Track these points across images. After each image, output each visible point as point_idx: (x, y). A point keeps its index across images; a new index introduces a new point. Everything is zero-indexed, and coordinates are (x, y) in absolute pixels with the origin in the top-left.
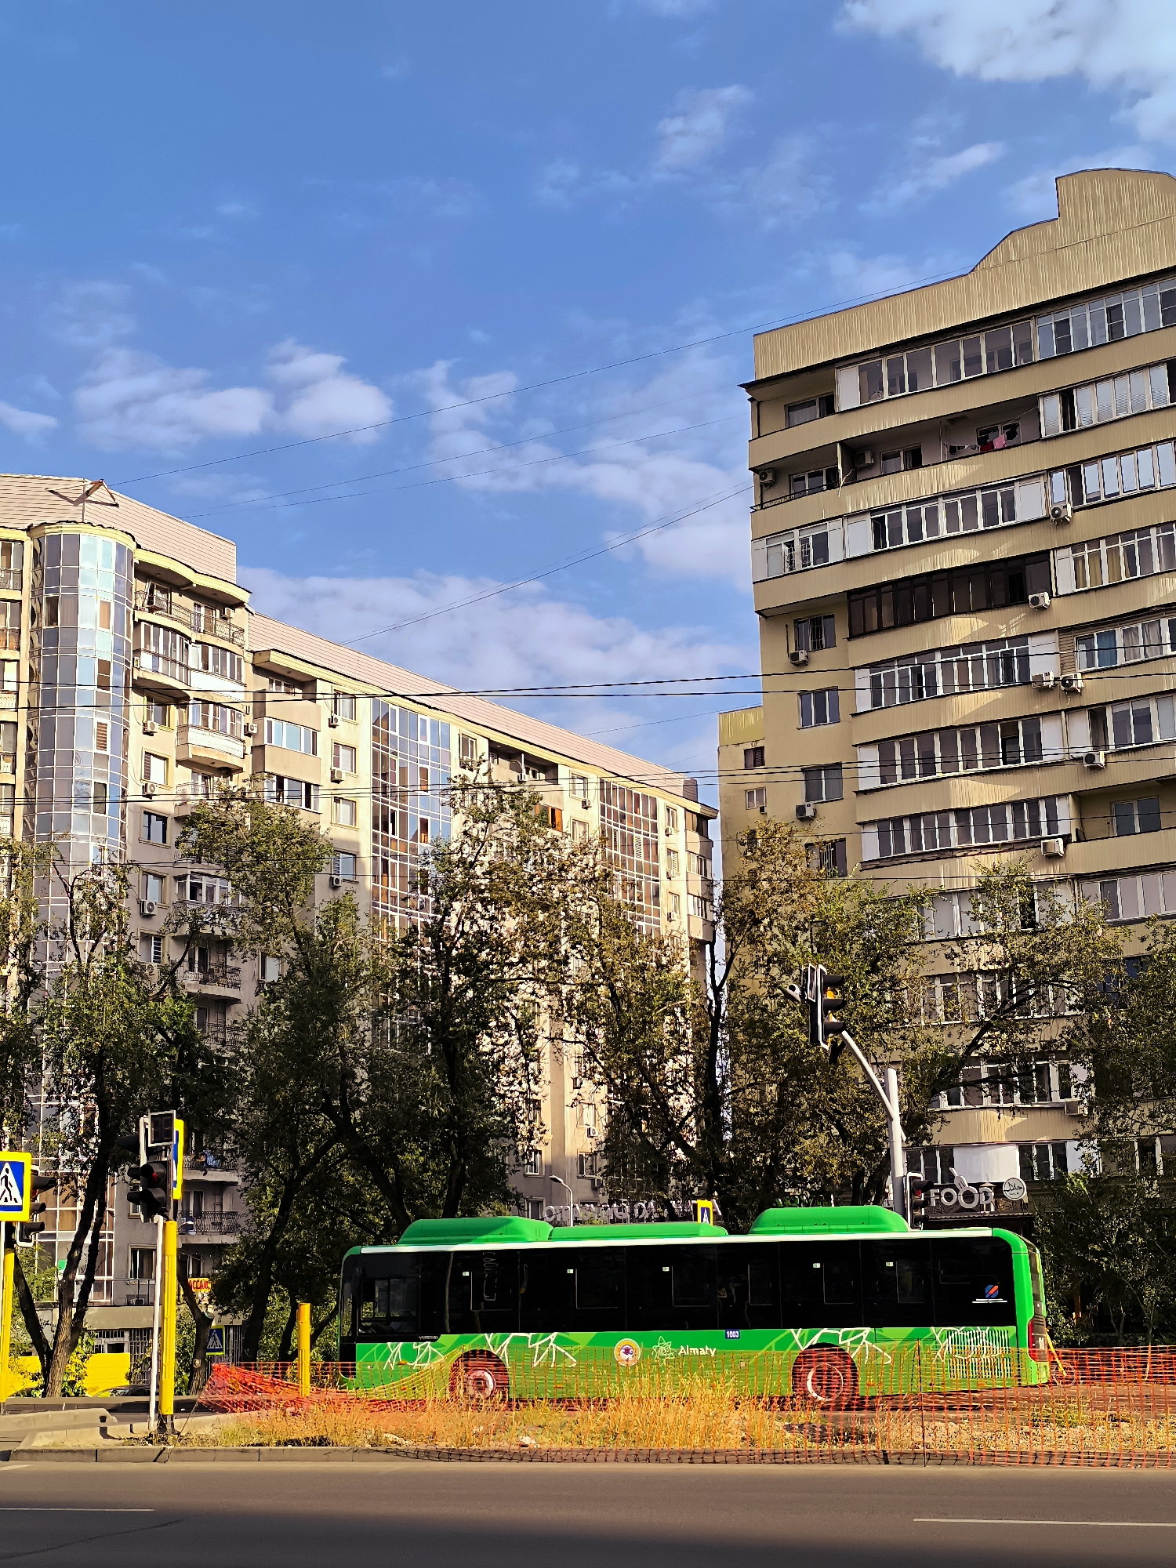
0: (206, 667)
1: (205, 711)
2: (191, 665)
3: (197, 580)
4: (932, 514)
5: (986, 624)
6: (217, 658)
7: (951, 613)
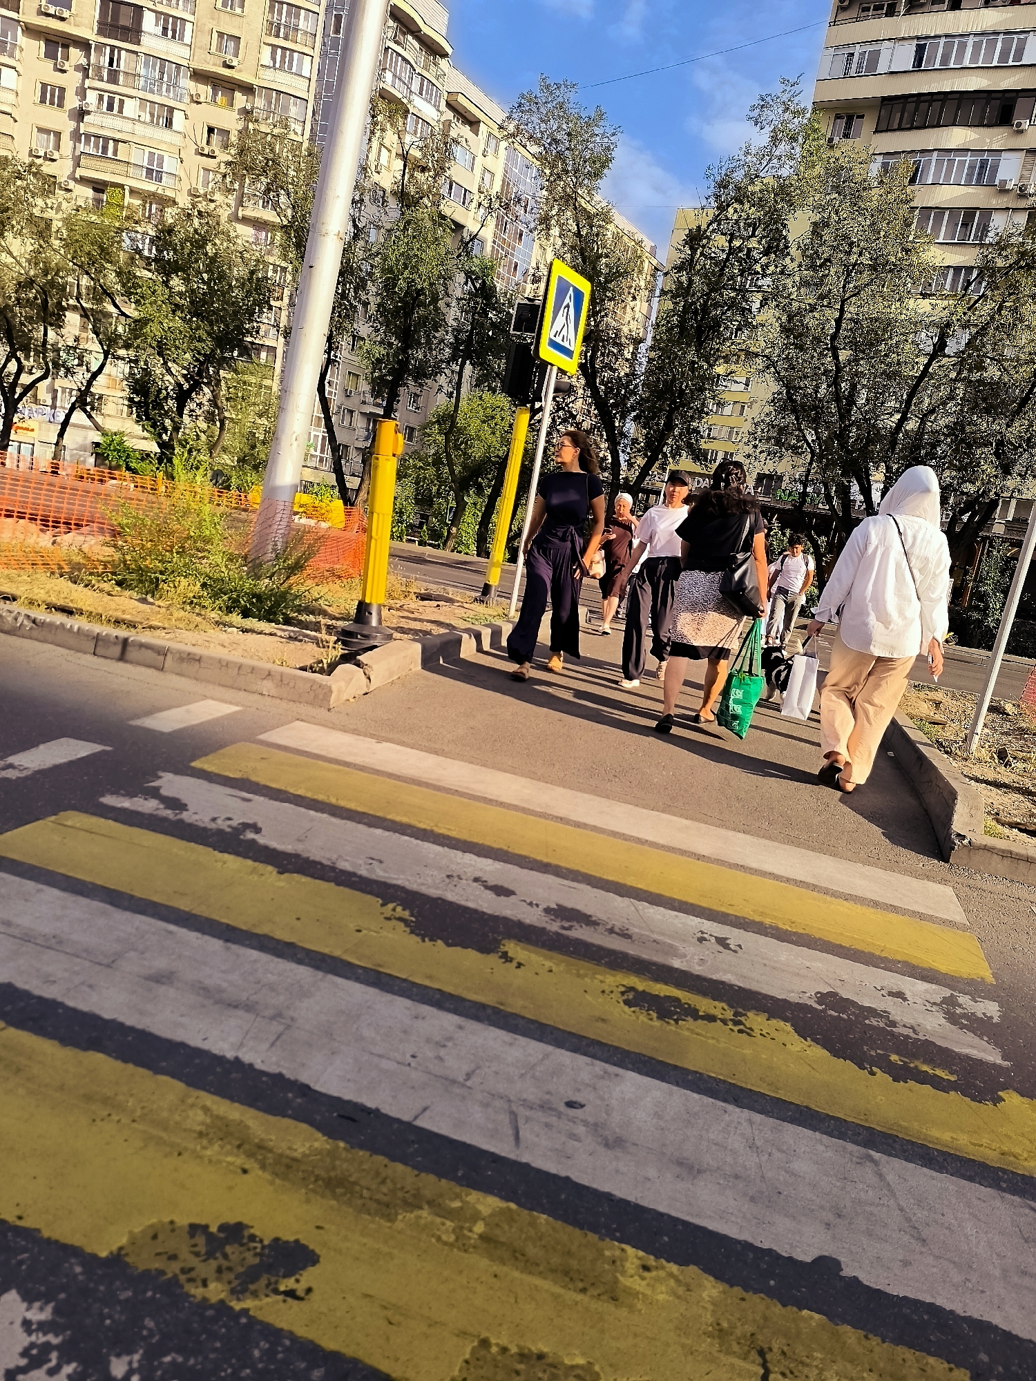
0: (421, 93)
1: (417, 123)
2: (413, 89)
3: (425, 30)
4: (963, 46)
5: (977, 136)
6: (428, 88)
7: (954, 125)
